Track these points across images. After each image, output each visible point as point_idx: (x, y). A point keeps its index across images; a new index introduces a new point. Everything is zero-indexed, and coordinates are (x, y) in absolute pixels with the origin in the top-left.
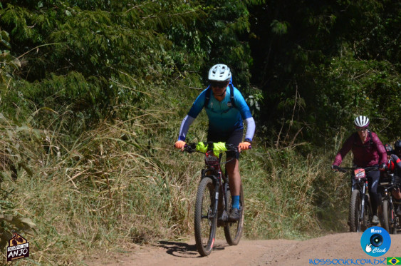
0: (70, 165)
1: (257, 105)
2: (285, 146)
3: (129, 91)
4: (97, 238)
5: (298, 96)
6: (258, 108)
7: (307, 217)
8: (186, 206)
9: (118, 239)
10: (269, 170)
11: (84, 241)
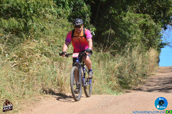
0: (11, 60)
1: (93, 33)
2: (105, 51)
3: (39, 26)
4: (24, 94)
5: (111, 29)
6: (94, 34)
7: (115, 83)
8: (64, 78)
9: (33, 94)
10: (99, 62)
11: (18, 95)
